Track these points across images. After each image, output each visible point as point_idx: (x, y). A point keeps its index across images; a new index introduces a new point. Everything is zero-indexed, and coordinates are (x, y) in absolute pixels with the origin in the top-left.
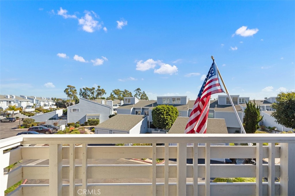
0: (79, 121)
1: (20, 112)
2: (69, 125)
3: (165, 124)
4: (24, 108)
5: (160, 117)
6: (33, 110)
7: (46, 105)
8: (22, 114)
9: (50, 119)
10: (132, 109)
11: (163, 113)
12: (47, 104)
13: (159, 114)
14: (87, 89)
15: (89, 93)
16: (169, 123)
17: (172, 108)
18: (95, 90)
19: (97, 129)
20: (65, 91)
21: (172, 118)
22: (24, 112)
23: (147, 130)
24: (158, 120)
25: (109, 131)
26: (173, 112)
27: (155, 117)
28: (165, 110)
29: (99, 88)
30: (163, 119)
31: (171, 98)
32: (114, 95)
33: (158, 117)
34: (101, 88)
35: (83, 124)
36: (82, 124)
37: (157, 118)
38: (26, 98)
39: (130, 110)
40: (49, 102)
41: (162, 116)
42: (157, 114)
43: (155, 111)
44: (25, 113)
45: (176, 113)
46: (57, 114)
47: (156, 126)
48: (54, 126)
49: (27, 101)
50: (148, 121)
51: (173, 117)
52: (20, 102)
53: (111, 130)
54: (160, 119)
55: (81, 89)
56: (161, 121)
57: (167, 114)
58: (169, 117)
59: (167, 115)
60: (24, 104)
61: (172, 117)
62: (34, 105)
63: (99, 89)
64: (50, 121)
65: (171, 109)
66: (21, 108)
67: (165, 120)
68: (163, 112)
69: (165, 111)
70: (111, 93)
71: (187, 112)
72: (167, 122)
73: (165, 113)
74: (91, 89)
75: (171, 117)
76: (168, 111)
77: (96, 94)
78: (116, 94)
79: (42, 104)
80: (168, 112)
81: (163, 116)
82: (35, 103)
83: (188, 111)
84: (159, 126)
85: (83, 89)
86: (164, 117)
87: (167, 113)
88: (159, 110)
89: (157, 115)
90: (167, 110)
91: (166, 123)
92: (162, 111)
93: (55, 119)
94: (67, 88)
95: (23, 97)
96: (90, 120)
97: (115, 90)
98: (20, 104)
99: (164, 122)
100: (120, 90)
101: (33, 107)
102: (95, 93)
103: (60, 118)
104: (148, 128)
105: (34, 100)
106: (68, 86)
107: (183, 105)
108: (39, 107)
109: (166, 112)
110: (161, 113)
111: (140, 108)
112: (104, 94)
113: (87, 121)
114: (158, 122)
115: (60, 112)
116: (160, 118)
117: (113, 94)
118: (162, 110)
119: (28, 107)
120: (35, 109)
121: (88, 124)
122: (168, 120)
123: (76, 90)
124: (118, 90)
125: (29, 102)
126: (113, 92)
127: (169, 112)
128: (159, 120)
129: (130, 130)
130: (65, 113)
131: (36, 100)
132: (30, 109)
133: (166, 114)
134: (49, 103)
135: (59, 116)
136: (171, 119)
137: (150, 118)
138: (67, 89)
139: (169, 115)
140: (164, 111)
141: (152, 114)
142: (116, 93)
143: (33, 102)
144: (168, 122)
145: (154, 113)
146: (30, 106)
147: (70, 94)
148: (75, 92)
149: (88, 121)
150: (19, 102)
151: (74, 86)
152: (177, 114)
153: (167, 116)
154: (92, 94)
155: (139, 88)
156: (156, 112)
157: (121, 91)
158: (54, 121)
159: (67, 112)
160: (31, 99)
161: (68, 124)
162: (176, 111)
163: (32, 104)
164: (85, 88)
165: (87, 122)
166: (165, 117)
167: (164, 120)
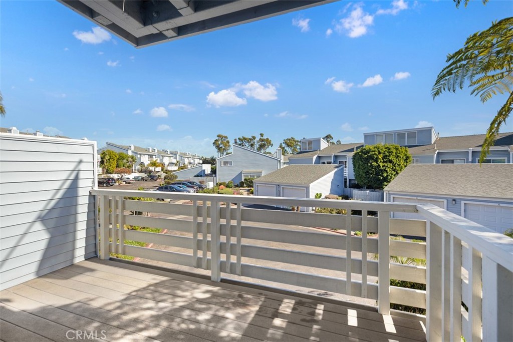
0: (232, 180)
1: (162, 170)
2: (219, 185)
3: (380, 180)
4: (166, 166)
5: (369, 164)
6: (176, 168)
7: (191, 163)
8: (164, 172)
9: (195, 176)
10: (315, 158)
11: (377, 158)
12: (192, 161)
13: (367, 160)
14: (245, 139)
15: (247, 146)
16: (389, 177)
17: (397, 149)
18: (255, 141)
19: (256, 184)
20: (214, 143)
21: (397, 168)
22: (166, 170)
23: (344, 191)
24: (365, 171)
25: (275, 186)
26: (398, 156)
27: (359, 165)
28: (381, 151)
29: (262, 136)
30: (375, 169)
31: (395, 133)
32: (286, 148)
33: (366, 165)
34: (265, 137)
35: (238, 185)
36: (236, 184)
37: (363, 167)
38: (169, 153)
39: (312, 159)
40: (195, 159)
41: (374, 164)
42: (363, 160)
43: (359, 154)
44: (167, 172)
45: (406, 159)
46: (204, 170)
47: (362, 183)
48: (199, 184)
49: (170, 157)
50: (344, 178)
51: (399, 165)
52: (163, 156)
53: (278, 185)
54: (370, 170)
55: (235, 140)
56: (371, 174)
57: (385, 160)
58: (390, 165)
59: (384, 162)
60: (166, 161)
61: (396, 165)
62: (177, 162)
63: (262, 138)
64: (195, 178)
65: (394, 151)
66: (163, 165)
67: (381, 170)
68: (375, 156)
69: (380, 153)
70: (281, 144)
71: (433, 157)
72: (385, 175)
73: (380, 157)
74: (250, 139)
75: (394, 165)
76: (388, 154)
77: (258, 146)
78: (288, 146)
79: (186, 161)
80: (386, 156)
81: (377, 163)
82: (178, 160)
83: (436, 155)
84: (369, 182)
85: (239, 139)
86: (379, 165)
87: (384, 157)
88: (368, 152)
89: (362, 162)
90: (386, 152)
91: (383, 176)
92: (375, 154)
93: (201, 176)
94: (217, 138)
95: (165, 152)
96: (247, 178)
97: (288, 139)
98: (162, 160)
99: (377, 174)
100: (296, 139)
101: (176, 165)
102: (255, 146)
103: (207, 175)
104: (346, 186)
105: (178, 155)
106: (219, 136)
107: (423, 145)
108: (183, 165)
109: (382, 155)
110: (371, 158)
111: (331, 156)
112: (270, 146)
113: (243, 180)
114: (367, 175)
115: (207, 168)
116: (370, 166)
117: (283, 145)
118: (374, 151)
119: (171, 164)
120: (179, 168)
121: (245, 185)
122: (387, 172)
123: (228, 142)
124: (293, 138)
125: (172, 158)
126: (284, 143)
127: (389, 156)
128: (368, 172)
129: (310, 183)
130: (214, 172)
131: (179, 156)
132: (173, 167)
133: (383, 159)
134: (194, 161)
135: (206, 173)
136: (394, 170)
137: (349, 172)
138: (217, 140)
139: (391, 161)
140: (378, 154)
141: (353, 161)
142: (289, 144)
143: (176, 158)
144: (387, 176)
145: (356, 158)
146: (173, 163)
147: (221, 147)
148: (228, 144)
149: (245, 180)
150: (161, 157)
151: (226, 136)
152: (408, 161)
153: (386, 164)
154: (251, 146)
155: (329, 135)
156: (360, 156)
157: (298, 141)
158: (200, 179)
159: (216, 169)
160: (174, 154)
161: (217, 184)
162: (406, 155)
163: (174, 161)
164: (242, 138)
165: (243, 182)
166: (381, 166)
167: (379, 171)
